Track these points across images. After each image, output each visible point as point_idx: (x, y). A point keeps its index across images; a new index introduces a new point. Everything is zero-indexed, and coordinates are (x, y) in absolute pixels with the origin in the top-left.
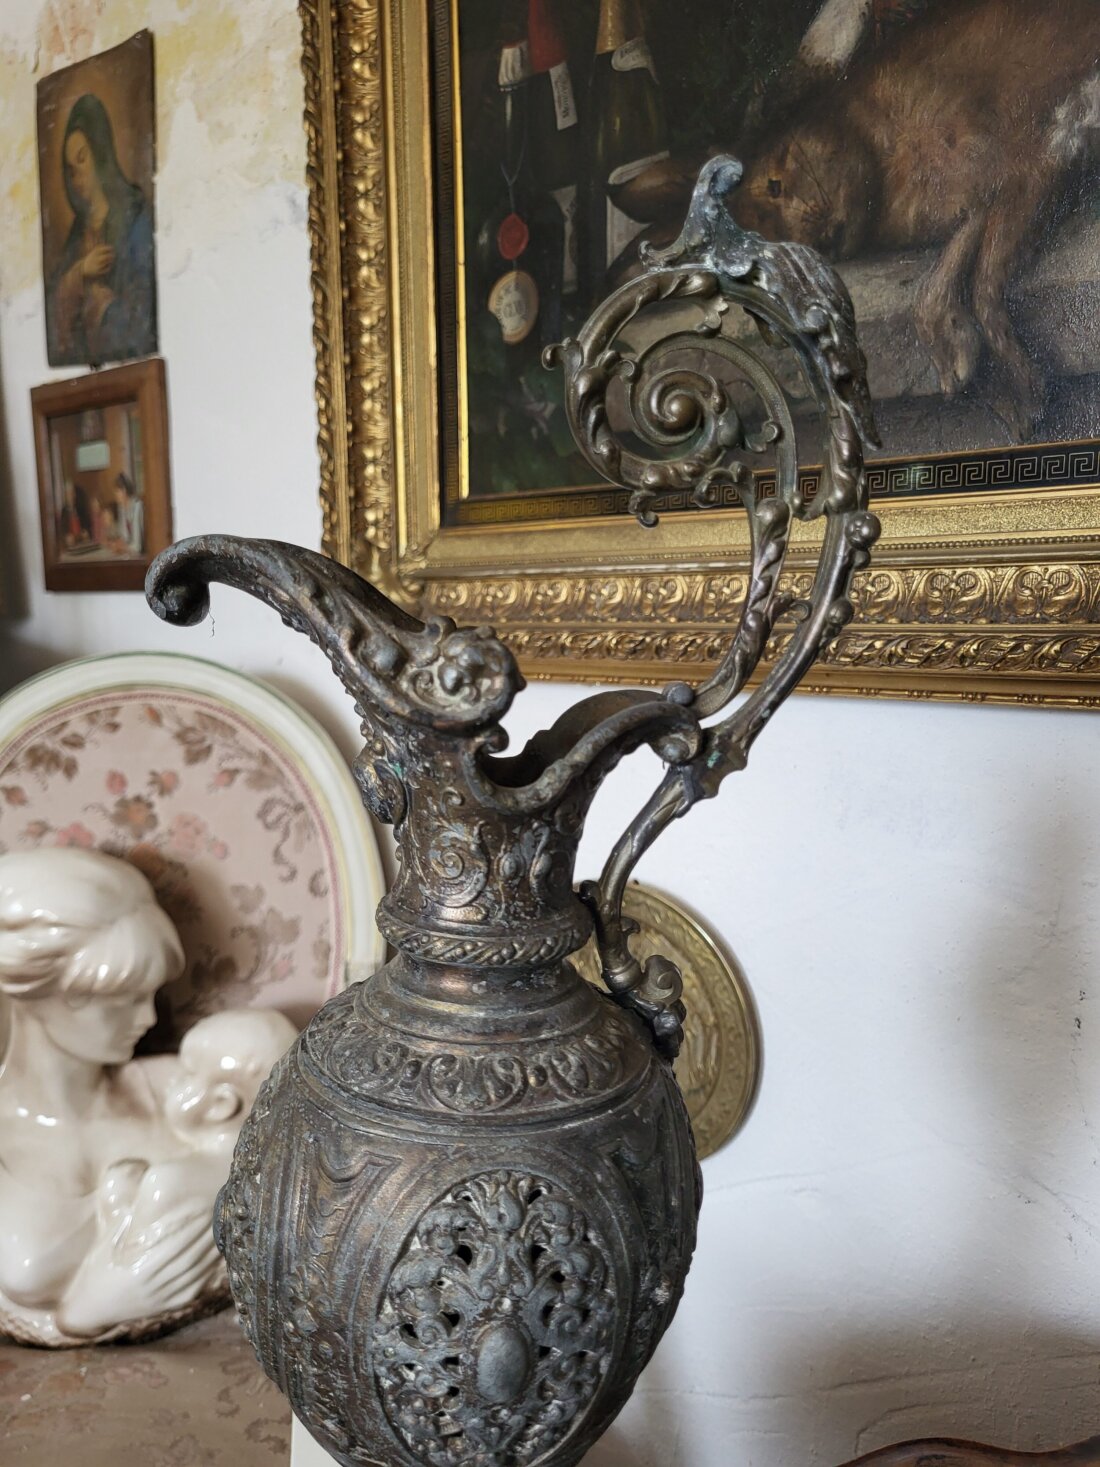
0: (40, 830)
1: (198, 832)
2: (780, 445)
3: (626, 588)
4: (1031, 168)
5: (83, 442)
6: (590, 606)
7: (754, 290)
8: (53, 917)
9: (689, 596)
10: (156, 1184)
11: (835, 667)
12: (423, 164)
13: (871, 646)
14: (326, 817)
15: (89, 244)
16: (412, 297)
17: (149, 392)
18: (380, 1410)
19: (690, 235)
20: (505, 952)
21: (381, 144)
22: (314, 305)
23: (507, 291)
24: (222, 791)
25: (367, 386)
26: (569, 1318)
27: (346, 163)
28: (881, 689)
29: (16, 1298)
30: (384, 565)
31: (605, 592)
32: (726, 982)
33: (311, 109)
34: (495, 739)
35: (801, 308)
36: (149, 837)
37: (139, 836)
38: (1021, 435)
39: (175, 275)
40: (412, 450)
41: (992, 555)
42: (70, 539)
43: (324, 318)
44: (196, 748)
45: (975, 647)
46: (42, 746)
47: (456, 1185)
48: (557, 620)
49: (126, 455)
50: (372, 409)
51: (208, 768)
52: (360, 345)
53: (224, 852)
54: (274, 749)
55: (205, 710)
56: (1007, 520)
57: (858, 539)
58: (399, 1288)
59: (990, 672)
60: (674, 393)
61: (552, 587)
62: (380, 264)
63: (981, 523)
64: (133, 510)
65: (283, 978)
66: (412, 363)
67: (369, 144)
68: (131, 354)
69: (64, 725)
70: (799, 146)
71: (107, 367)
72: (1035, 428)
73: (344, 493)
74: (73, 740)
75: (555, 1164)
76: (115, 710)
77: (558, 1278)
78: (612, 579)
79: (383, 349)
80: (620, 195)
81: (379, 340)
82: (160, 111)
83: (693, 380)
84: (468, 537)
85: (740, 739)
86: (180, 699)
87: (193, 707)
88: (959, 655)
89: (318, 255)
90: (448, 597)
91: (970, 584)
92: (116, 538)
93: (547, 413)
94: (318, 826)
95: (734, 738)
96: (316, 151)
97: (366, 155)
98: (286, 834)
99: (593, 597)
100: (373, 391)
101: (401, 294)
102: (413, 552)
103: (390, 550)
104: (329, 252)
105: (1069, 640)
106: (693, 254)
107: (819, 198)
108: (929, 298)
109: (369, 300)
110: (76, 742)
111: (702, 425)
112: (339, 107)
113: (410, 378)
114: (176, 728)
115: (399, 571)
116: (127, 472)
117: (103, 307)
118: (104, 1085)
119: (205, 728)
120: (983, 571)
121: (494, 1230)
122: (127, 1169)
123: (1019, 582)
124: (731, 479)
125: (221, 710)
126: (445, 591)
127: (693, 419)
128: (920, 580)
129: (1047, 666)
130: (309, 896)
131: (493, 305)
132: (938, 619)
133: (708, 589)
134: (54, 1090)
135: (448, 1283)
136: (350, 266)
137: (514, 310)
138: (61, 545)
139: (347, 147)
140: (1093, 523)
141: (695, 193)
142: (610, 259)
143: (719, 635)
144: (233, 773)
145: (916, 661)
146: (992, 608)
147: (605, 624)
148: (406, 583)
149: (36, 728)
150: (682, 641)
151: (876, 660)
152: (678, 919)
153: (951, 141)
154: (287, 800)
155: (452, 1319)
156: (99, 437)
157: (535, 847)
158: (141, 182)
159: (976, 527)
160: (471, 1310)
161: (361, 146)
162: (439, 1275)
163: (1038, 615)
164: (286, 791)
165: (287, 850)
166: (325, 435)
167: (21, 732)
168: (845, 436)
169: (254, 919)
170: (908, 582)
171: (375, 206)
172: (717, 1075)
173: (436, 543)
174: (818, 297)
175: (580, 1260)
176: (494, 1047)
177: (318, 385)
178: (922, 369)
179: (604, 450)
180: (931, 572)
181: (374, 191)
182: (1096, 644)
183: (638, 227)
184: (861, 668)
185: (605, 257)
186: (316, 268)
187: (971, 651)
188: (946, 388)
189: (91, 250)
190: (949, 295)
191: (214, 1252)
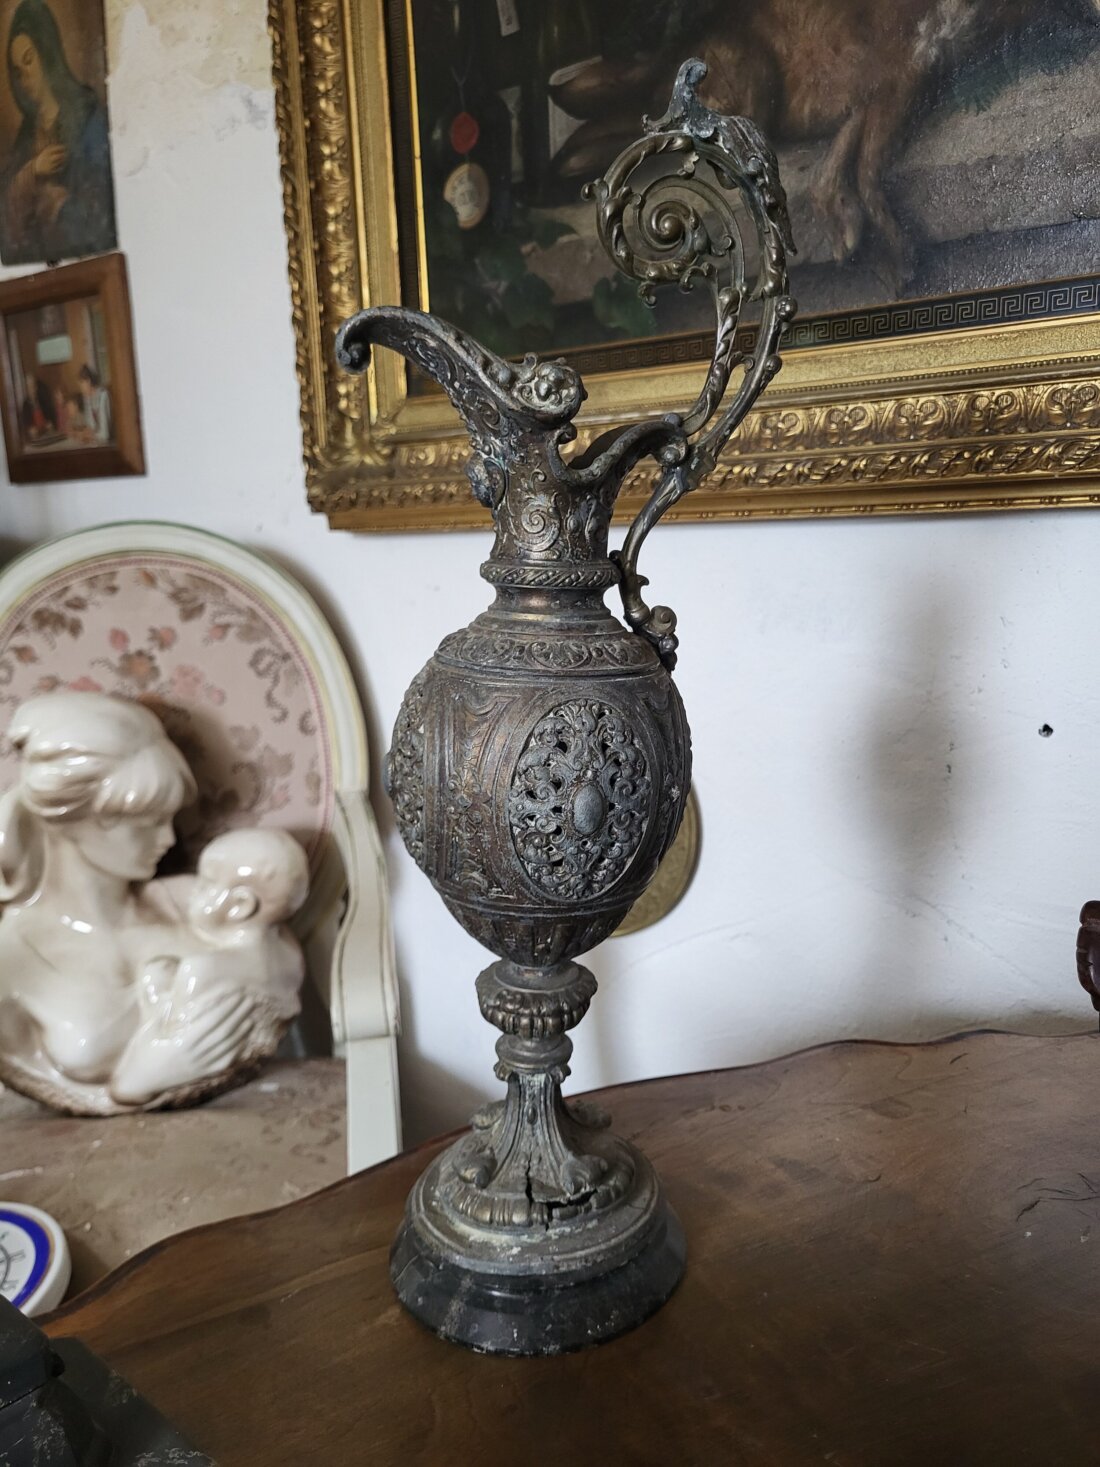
0: (51, 685)
1: (197, 680)
2: (733, 251)
4: (900, 72)
5: (43, 337)
7: (715, 148)
8: (83, 747)
10: (190, 973)
11: (754, 489)
12: (379, 66)
13: (784, 469)
14: (311, 664)
15: (39, 144)
16: (373, 187)
17: (111, 285)
18: (513, 849)
19: (675, 111)
20: (573, 576)
21: (339, 49)
22: (285, 196)
23: (461, 182)
24: (216, 644)
25: (335, 271)
26: (625, 786)
27: (308, 65)
28: (791, 510)
30: (357, 433)
33: (275, 14)
34: (570, 430)
35: (746, 159)
36: (152, 687)
37: (143, 686)
38: (897, 293)
39: (132, 173)
41: (876, 392)
42: (33, 431)
43: (294, 208)
44: (190, 606)
45: (864, 462)
46: (47, 610)
47: (555, 707)
49: (89, 346)
50: (340, 292)
51: (201, 625)
52: (327, 233)
53: (222, 697)
54: (260, 605)
55: (196, 573)
56: (887, 363)
57: (783, 314)
58: (525, 768)
59: (876, 483)
60: (666, 216)
62: (342, 158)
63: (868, 366)
64: (98, 400)
65: (280, 807)
66: (375, 248)
67: (328, 48)
68: (90, 249)
69: (66, 589)
70: (715, 48)
71: (64, 263)
72: (907, 287)
73: (318, 367)
74: (74, 602)
75: (613, 698)
76: (113, 574)
77: (617, 763)
79: (348, 236)
80: (560, 95)
81: (344, 228)
82: (110, 14)
83: (678, 207)
84: (433, 404)
85: (711, 450)
86: (172, 563)
87: (183, 570)
88: (852, 470)
89: (286, 149)
90: (418, 459)
91: (860, 417)
92: (83, 428)
93: (502, 289)
94: (304, 673)
95: (708, 450)
96: (280, 54)
97: (325, 58)
98: (276, 680)
100: (340, 274)
101: (363, 185)
102: (383, 420)
103: (362, 419)
104: (296, 148)
105: (934, 452)
106: (676, 124)
107: (731, 97)
108: (822, 181)
109: (332, 192)
110: (78, 604)
111: (684, 238)
112: (300, 13)
113: (374, 263)
114: (170, 589)
115: (372, 438)
116: (91, 364)
117: (59, 204)
118: (131, 901)
119: (197, 588)
120: (869, 405)
121: (580, 731)
122: (161, 964)
123: (898, 413)
124: (703, 274)
125: (210, 572)
126: (414, 453)
127: (678, 234)
128: (820, 415)
129: (919, 473)
130: (299, 735)
131: (448, 194)
132: (836, 445)
134: (89, 902)
135: (553, 764)
136: (315, 160)
137: (467, 197)
138: (25, 438)
139: (308, 51)
140: (952, 362)
141: (677, 83)
142: (553, 151)
144: (225, 627)
145: (819, 478)
146: (879, 433)
148: (379, 448)
149: (40, 592)
151: (788, 480)
153: (837, 50)
154: (275, 650)
155: (557, 784)
156: (60, 330)
157: (588, 512)
158: (92, 83)
159: (863, 369)
160: (569, 777)
161: (320, 50)
162: (548, 759)
163: (912, 437)
164: (274, 643)
165: (278, 694)
166: (299, 314)
167: (25, 597)
168: (773, 245)
169: (252, 756)
170: (811, 418)
171: (336, 105)
173: (403, 411)
174: (755, 152)
175: (630, 752)
176: (568, 638)
177: (290, 270)
178: (818, 241)
179: (623, 254)
180: (829, 409)
181: (333, 92)
182: (955, 453)
183: (577, 123)
184: (776, 488)
185: (548, 151)
186: (285, 162)
187: (861, 466)
188: (838, 256)
189: (42, 150)
190: (839, 179)
191: (246, 1025)
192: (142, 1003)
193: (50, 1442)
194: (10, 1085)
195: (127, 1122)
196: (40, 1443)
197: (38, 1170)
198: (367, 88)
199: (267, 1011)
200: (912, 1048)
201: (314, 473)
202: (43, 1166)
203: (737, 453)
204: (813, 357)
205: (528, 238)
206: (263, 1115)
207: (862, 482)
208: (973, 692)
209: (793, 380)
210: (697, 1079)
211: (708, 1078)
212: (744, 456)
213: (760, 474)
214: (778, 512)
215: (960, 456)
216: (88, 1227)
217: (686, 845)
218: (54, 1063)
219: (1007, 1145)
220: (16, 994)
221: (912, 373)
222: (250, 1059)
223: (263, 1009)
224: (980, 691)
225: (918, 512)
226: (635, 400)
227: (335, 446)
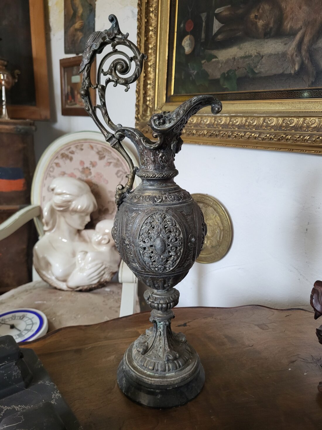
0: (63, 174)
1: (101, 177)
3: (210, 120)
4: (318, 16)
5: (73, 75)
6: (201, 124)
8: (68, 192)
9: (225, 122)
10: (90, 256)
11: (258, 141)
12: (168, 4)
13: (266, 136)
15: (77, 20)
16: (162, 40)
22: (137, 42)
23: (187, 40)
24: (107, 167)
25: (149, 64)
27: (148, 3)
28: (269, 147)
29: (57, 278)
30: (151, 112)
31: (205, 121)
32: (226, 219)
36: (89, 177)
37: (87, 177)
38: (309, 85)
40: (160, 81)
41: (298, 115)
42: (69, 101)
43: (140, 45)
44: (102, 156)
45: (290, 137)
46: (64, 153)
48: (193, 127)
50: (150, 70)
51: (104, 161)
52: (148, 53)
53: (107, 182)
54: (120, 158)
55: (104, 147)
56: (303, 106)
59: (293, 143)
61: (192, 119)
62: (155, 31)
63: (297, 107)
66: (161, 58)
69: (70, 148)
70: (263, 6)
73: (142, 92)
76: (82, 145)
78: (207, 118)
79: (154, 54)
80: (218, 16)
81: (153, 51)
84: (172, 105)
86: (98, 144)
87: (101, 146)
88: (286, 138)
89: (139, 28)
91: (292, 122)
92: (81, 102)
93: (195, 73)
97: (153, 1)
98: (122, 179)
99: (202, 122)
100: (151, 65)
101: (160, 39)
102: (159, 108)
103: (152, 108)
104: (142, 27)
105: (311, 136)
107: (267, 20)
108: (291, 49)
109: (151, 41)
110: (72, 153)
113: (160, 62)
114: (97, 151)
117: (80, 38)
118: (78, 235)
119: (104, 151)
120: (295, 119)
122: (83, 253)
123: (304, 122)
125: (108, 147)
128: (280, 120)
129: (306, 142)
131: (183, 44)
132: (284, 130)
133: (230, 121)
134: (66, 234)
136: (147, 31)
137: (188, 45)
138: (66, 103)
142: (214, 32)
143: (231, 132)
144: (110, 163)
145: (276, 140)
146: (296, 128)
147: (204, 128)
149: (63, 148)
150: (222, 133)
151: (267, 139)
152: (216, 204)
153: (300, 8)
154: (123, 170)
156: (77, 74)
158: (92, 3)
159: (295, 108)
163: (307, 130)
164: (123, 168)
170: (278, 121)
171: (155, 15)
172: (222, 241)
173: (164, 106)
178: (287, 67)
180: (284, 119)
181: (155, 11)
182: (317, 137)
183: (221, 25)
184: (264, 141)
185: (213, 33)
186: (138, 32)
187: (289, 138)
188: (292, 72)
189: (77, 22)
190: (296, 48)
191: (103, 272)
192: (77, 263)
193: (17, 374)
194: (43, 279)
195: (69, 293)
196: (14, 374)
197: (45, 302)
198: (164, 10)
199: (109, 270)
200: (276, 310)
201: (138, 122)
202: (47, 301)
203: (254, 129)
204: (281, 102)
205: (203, 59)
206: (104, 297)
207: (289, 142)
208: (317, 208)
209: (274, 109)
210: (211, 309)
211: (214, 309)
212: (256, 130)
213: (259, 137)
214: (265, 148)
215: (318, 138)
216: (54, 319)
217: (228, 241)
218: (53, 275)
219: (293, 343)
220: (46, 255)
221: (309, 110)
222: (103, 281)
223: (108, 269)
224: (319, 208)
225: (306, 153)
226: (228, 110)
227: (144, 115)
